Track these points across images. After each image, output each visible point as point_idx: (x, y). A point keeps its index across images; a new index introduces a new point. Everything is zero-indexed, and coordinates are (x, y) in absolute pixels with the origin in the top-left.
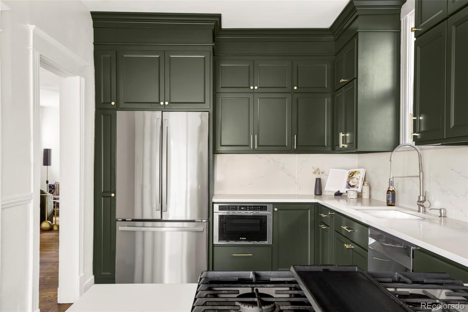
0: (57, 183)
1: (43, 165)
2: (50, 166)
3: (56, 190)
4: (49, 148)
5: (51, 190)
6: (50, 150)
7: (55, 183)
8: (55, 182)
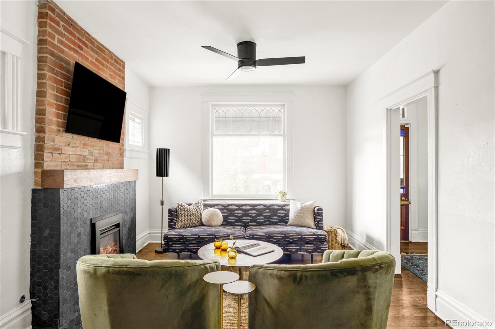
0: (181, 206)
1: (157, 175)
2: (167, 177)
3: (180, 219)
4: (166, 148)
5: (172, 219)
6: (168, 150)
7: (178, 207)
8: (178, 204)
